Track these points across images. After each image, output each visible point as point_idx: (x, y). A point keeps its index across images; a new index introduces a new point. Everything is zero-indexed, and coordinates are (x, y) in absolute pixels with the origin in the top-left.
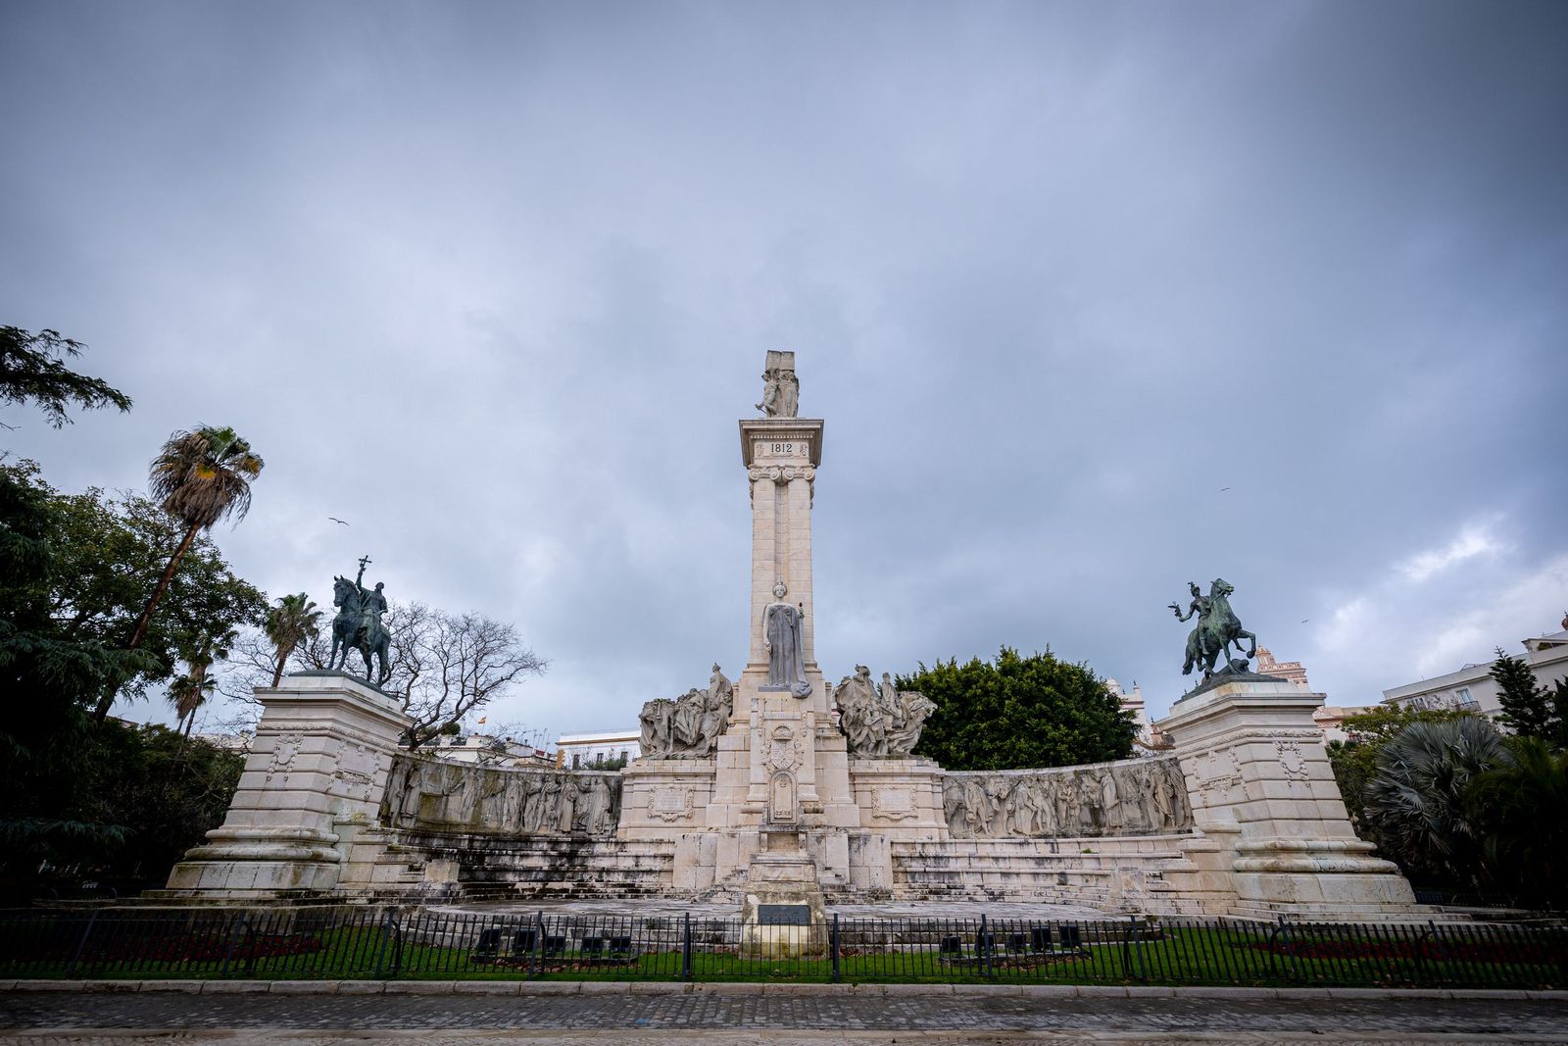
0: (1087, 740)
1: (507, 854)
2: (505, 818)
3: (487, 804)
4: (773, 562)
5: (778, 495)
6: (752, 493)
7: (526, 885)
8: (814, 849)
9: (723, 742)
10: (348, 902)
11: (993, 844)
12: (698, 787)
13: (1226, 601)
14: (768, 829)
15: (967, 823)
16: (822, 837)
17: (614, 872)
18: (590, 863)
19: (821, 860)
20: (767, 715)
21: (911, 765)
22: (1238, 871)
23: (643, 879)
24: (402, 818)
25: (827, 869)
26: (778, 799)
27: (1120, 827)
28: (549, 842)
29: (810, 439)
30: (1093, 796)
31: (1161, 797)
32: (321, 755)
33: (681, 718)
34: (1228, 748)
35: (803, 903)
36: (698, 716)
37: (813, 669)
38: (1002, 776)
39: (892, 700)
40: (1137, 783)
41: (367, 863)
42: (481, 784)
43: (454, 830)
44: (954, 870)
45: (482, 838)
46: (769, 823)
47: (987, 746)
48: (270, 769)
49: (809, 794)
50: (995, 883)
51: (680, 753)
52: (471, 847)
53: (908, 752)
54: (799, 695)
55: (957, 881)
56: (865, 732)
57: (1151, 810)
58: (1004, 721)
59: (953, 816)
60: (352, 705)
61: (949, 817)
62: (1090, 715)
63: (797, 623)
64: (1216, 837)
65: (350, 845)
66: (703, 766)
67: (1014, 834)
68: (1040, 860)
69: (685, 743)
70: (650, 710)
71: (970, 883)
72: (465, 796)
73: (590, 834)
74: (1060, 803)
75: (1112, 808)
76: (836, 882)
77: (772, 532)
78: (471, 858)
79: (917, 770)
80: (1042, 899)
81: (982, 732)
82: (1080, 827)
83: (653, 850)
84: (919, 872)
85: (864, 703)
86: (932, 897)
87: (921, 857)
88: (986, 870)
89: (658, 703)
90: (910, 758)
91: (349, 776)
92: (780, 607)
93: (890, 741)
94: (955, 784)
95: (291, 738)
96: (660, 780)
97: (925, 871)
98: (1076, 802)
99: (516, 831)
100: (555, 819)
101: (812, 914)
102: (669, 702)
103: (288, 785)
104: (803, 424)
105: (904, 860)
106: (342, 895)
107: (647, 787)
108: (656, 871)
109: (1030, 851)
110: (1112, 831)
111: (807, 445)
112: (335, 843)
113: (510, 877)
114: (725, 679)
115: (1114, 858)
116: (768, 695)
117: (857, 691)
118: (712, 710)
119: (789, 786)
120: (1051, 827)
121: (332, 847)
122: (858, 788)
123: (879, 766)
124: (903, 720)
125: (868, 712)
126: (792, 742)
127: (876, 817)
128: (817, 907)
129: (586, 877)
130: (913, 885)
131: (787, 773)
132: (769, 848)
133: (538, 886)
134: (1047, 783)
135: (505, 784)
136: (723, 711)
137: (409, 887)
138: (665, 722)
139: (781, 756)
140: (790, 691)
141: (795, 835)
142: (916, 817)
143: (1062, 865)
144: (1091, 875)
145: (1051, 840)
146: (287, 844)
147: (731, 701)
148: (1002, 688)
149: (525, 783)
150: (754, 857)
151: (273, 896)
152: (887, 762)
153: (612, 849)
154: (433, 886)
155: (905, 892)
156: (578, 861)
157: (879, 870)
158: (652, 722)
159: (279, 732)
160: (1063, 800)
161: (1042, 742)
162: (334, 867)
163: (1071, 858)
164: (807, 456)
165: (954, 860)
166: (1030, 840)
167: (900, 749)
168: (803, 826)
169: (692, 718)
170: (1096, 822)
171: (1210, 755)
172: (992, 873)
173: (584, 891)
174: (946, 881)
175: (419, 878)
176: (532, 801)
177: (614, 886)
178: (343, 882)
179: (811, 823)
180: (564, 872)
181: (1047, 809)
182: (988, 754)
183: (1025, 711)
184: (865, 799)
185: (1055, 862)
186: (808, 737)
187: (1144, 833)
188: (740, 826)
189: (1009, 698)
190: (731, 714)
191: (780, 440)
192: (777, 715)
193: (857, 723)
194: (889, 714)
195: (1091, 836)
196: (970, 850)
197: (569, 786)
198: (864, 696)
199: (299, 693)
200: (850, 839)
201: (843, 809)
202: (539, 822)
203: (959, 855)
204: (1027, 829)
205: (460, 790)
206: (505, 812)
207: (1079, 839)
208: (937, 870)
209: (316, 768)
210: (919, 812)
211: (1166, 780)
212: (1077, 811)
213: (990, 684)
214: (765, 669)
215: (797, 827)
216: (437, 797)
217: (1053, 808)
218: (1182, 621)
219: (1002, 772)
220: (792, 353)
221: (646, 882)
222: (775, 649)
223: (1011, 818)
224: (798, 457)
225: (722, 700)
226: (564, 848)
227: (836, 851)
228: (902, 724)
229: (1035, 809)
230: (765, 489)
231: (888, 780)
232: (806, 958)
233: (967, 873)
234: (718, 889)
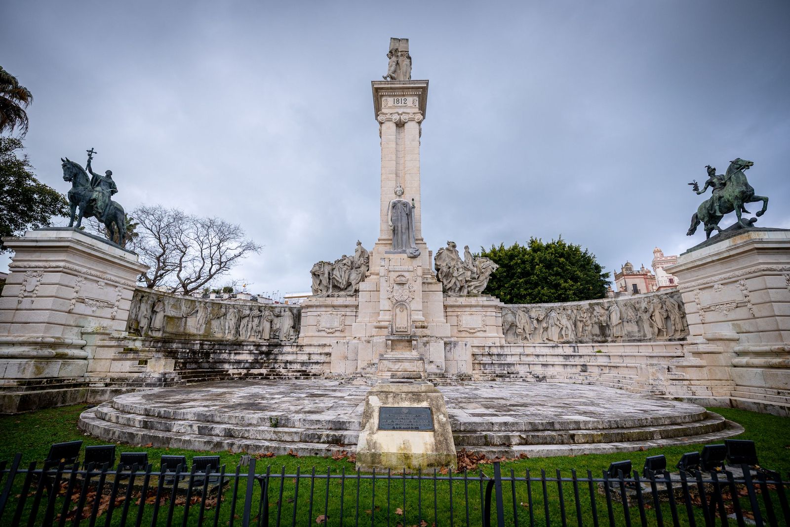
0: (584, 289)
1: (225, 353)
2: (227, 331)
3: (215, 323)
4: (394, 175)
5: (398, 133)
6: (381, 133)
7: (236, 371)
8: (422, 350)
9: (362, 286)
10: (90, 385)
11: (535, 347)
12: (348, 314)
13: (743, 174)
14: (391, 338)
15: (516, 334)
16: (427, 343)
17: (294, 363)
18: (280, 357)
19: (427, 357)
20: (391, 268)
21: (483, 300)
22: (735, 366)
23: (313, 367)
24: (152, 331)
25: (431, 362)
26: (398, 320)
27: (621, 337)
28: (254, 345)
29: (419, 95)
30: (601, 318)
31: (658, 318)
32: (57, 286)
33: (336, 273)
34: (738, 281)
35: (425, 404)
36: (347, 271)
37: (421, 242)
38: (540, 307)
39: (471, 262)
40: (636, 310)
41: (107, 359)
42: (209, 311)
43: (191, 338)
44: (510, 362)
45: (209, 343)
46: (392, 334)
47: (523, 292)
48: (20, 295)
49: (418, 316)
50: (539, 370)
51: (336, 294)
52: (202, 348)
53: (480, 293)
54: (411, 255)
55: (513, 369)
56: (453, 280)
57: (646, 326)
58: (534, 278)
59: (508, 330)
60: (84, 252)
61: (505, 331)
62: (586, 274)
63: (411, 212)
64: (719, 343)
65: (95, 347)
66: (350, 301)
67: (547, 341)
68: (567, 357)
69: (339, 287)
70: (317, 268)
71: (522, 370)
72: (198, 318)
73: (281, 341)
74: (579, 323)
75: (617, 325)
76: (438, 371)
77: (394, 157)
78: (200, 355)
79: (486, 303)
80: (573, 381)
81: (520, 284)
82: (591, 337)
83: (320, 350)
84: (488, 364)
85: (453, 263)
86: (497, 379)
87: (489, 354)
88: (532, 363)
89: (321, 264)
90: (482, 296)
91: (91, 302)
92: (399, 202)
93: (469, 286)
94: (510, 312)
95: (35, 274)
96: (324, 309)
97: (492, 363)
98: (589, 322)
99: (234, 339)
100: (259, 332)
101: (435, 417)
102: (329, 264)
103: (33, 307)
104: (415, 84)
105: (478, 356)
106: (87, 380)
107: (315, 314)
108: (321, 363)
109: (559, 351)
110: (615, 339)
111: (417, 99)
112: (84, 346)
113: (226, 366)
114: (365, 250)
115: (621, 356)
116: (391, 256)
117: (448, 256)
118: (356, 268)
119: (405, 312)
120: (571, 337)
121: (82, 348)
122: (448, 314)
123: (463, 301)
124: (477, 274)
125: (455, 268)
126: (407, 285)
127: (460, 331)
128: (438, 410)
129: (277, 366)
130: (485, 371)
131: (404, 303)
132: (392, 350)
133: (244, 372)
134: (570, 311)
135: (226, 311)
136: (363, 268)
137: (136, 375)
138: (326, 275)
139: (400, 293)
140: (406, 253)
141: (410, 341)
142: (485, 331)
143: (582, 360)
144: (605, 366)
145: (574, 345)
146: (33, 347)
147: (368, 263)
148: (533, 259)
149: (239, 311)
150: (382, 355)
151: (15, 383)
152: (467, 299)
153: (294, 349)
154: (152, 375)
155: (481, 376)
156: (272, 357)
157: (464, 363)
158: (319, 275)
159: (26, 269)
160: (581, 321)
161: (557, 290)
162: (82, 362)
163: (589, 356)
164: (417, 106)
165: (510, 356)
166: (559, 345)
167: (475, 291)
168: (415, 336)
169: (343, 272)
170: (604, 333)
171: (716, 286)
172: (535, 364)
173: (274, 375)
174: (506, 369)
175: (143, 369)
176: (244, 322)
177: (294, 371)
178: (91, 372)
179: (420, 334)
180: (262, 363)
181: (569, 327)
182: (525, 296)
183: (547, 273)
184: (454, 320)
185: (578, 358)
186: (417, 282)
187: (640, 341)
188: (373, 336)
189: (538, 265)
190: (368, 270)
191: (399, 96)
192: (397, 268)
193: (448, 275)
194: (468, 270)
195: (599, 342)
196: (519, 350)
197: (267, 313)
198: (453, 259)
199: (37, 241)
200: (445, 343)
201: (440, 325)
202: (249, 334)
203: (513, 353)
204: (555, 338)
205: (195, 314)
206: (227, 328)
207: (593, 344)
208: (500, 362)
209: (54, 294)
210: (487, 328)
211: (662, 307)
212: (590, 328)
213: (526, 256)
214: (389, 242)
215: (411, 337)
216: (178, 318)
217: (573, 326)
218: (699, 194)
219: (540, 305)
220: (407, 40)
221: (314, 369)
222: (396, 228)
223: (545, 332)
224: (411, 107)
225: (362, 262)
226: (264, 349)
227: (436, 351)
228: (476, 277)
229: (561, 326)
230: (389, 128)
231: (468, 309)
232: (432, 470)
233: (519, 364)
234: (358, 375)
